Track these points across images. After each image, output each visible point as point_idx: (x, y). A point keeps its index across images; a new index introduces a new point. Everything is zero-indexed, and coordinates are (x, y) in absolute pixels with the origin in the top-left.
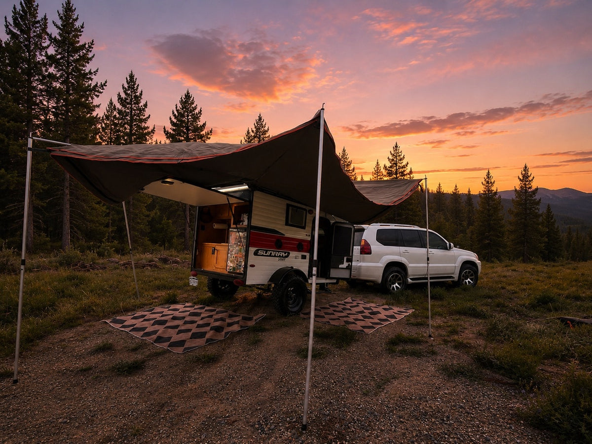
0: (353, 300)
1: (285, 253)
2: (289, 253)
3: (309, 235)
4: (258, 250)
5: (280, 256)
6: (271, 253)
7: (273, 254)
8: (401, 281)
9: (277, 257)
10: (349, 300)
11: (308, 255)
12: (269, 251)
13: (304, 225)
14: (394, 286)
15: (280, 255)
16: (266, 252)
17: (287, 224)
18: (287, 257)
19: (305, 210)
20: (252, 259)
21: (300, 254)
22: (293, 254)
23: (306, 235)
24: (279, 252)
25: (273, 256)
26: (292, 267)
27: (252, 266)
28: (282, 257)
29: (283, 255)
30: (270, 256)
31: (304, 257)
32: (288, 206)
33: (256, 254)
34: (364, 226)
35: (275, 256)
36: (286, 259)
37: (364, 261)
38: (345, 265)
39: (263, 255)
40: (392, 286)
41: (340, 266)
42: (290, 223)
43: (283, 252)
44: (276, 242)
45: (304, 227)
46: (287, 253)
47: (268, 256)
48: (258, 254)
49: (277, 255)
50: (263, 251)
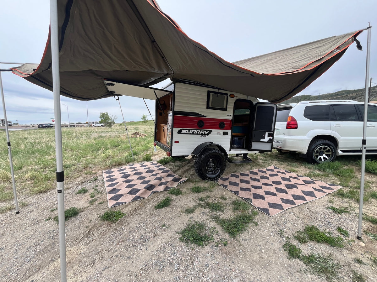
0: (275, 168)
1: (207, 131)
3: (231, 116)
4: (181, 130)
5: (202, 134)
6: (193, 132)
7: (196, 132)
8: (330, 153)
9: (200, 134)
10: (272, 167)
11: (229, 131)
12: (192, 130)
13: (225, 107)
14: (322, 157)
16: (189, 131)
17: (208, 107)
18: (209, 134)
19: (227, 94)
20: (176, 137)
21: (222, 131)
22: (214, 131)
23: (228, 116)
24: (201, 130)
25: (195, 134)
26: (212, 143)
27: (177, 142)
28: (205, 134)
30: (193, 133)
31: (225, 134)
32: (209, 92)
33: (180, 132)
34: (292, 105)
35: (197, 134)
37: (289, 134)
38: (267, 139)
39: (186, 134)
40: (319, 157)
41: (262, 140)
42: (210, 106)
43: (205, 130)
44: (199, 123)
45: (226, 110)
46: (208, 131)
47: (190, 134)
48: (182, 133)
49: (200, 133)
50: (186, 130)
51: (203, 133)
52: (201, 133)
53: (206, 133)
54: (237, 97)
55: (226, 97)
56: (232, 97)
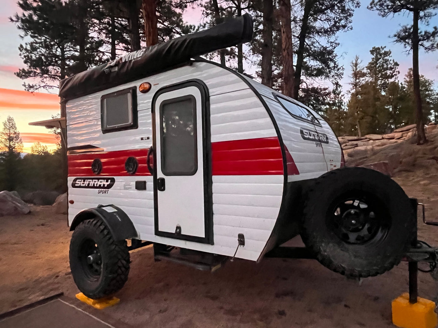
1: (107, 181)
2: (113, 181)
3: (148, 138)
4: (75, 180)
5: (100, 187)
7: (91, 183)
11: (149, 180)
12: (87, 179)
15: (100, 185)
16: (84, 181)
18: (109, 187)
21: (132, 180)
22: (120, 180)
23: (142, 139)
24: (98, 179)
25: (91, 187)
28: (104, 187)
29: (104, 185)
30: (88, 187)
31: (141, 186)
32: (103, 99)
33: (74, 185)
35: (94, 187)
36: (110, 190)
39: (80, 187)
42: (106, 125)
43: (104, 179)
44: (93, 165)
45: (135, 125)
46: (109, 181)
47: (85, 187)
48: (76, 185)
49: (97, 184)
50: (80, 180)
51: (102, 186)
52: (98, 186)
53: (106, 186)
54: (158, 84)
55: (129, 96)
56: (145, 91)
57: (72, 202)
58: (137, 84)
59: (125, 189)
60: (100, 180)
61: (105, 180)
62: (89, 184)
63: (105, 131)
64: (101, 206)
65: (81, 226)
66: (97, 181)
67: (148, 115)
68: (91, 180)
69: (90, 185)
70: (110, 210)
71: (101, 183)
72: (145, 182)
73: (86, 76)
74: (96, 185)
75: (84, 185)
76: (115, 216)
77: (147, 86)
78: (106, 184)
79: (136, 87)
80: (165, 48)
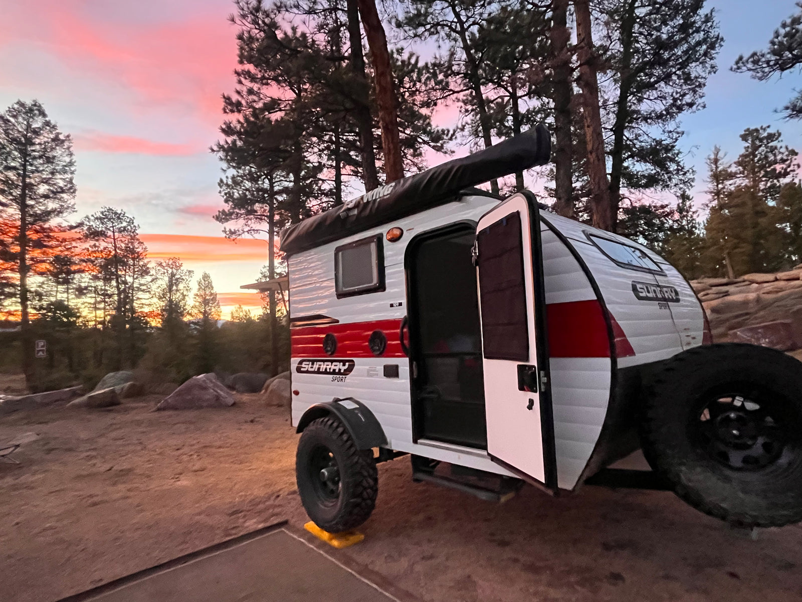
1: (344, 365)
2: (352, 364)
3: (400, 304)
4: (301, 363)
5: (334, 372)
7: (323, 367)
9: (330, 373)
11: (403, 363)
12: (317, 361)
13: (375, 281)
15: (334, 370)
16: (313, 363)
17: (337, 293)
18: (347, 372)
19: (378, 237)
20: (295, 380)
21: (379, 363)
22: (362, 364)
23: (392, 305)
24: (332, 361)
25: (322, 373)
28: (339, 373)
29: (340, 370)
30: (318, 372)
31: (391, 372)
32: (337, 252)
33: (299, 368)
35: (326, 372)
36: (348, 376)
42: (342, 287)
43: (340, 361)
44: (325, 341)
45: (381, 287)
46: (347, 364)
47: (314, 372)
48: (302, 369)
49: (330, 369)
50: (308, 363)
51: (337, 371)
52: (331, 371)
53: (342, 371)
54: (413, 229)
55: (373, 247)
56: (395, 239)
57: (297, 393)
58: (383, 230)
59: (369, 375)
60: (334, 363)
61: (342, 363)
62: (319, 369)
63: (341, 295)
64: (337, 400)
65: (312, 427)
66: (330, 363)
67: (400, 272)
68: (322, 363)
69: (321, 370)
70: (349, 405)
71: (335, 368)
72: (397, 367)
73: (316, 223)
74: (328, 370)
75: (312, 370)
76: (357, 414)
77: (397, 232)
78: (343, 369)
79: (382, 234)
80: (423, 181)
